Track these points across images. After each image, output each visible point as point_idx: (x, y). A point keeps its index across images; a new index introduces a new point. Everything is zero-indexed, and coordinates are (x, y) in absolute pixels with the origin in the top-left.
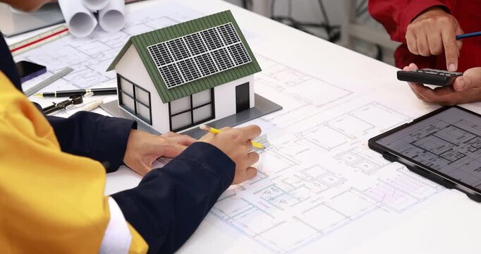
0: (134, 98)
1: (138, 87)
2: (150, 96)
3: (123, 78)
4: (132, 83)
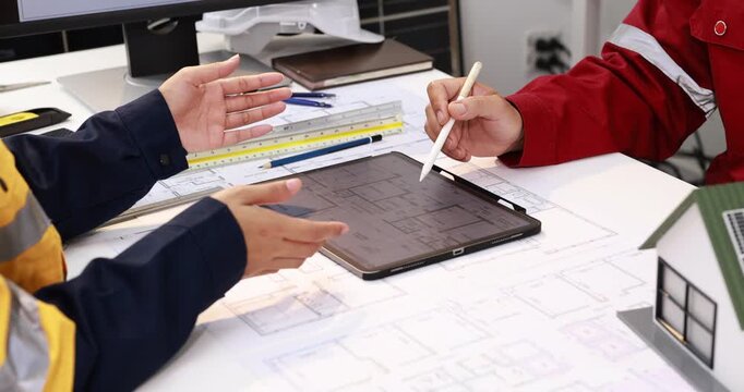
0: (686, 309)
1: (696, 289)
2: (716, 305)
3: (670, 267)
4: (684, 279)
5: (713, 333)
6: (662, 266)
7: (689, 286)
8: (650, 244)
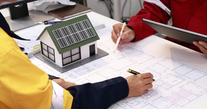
0: (48, 51)
1: (49, 47)
2: (54, 50)
3: (43, 43)
4: (47, 45)
5: (54, 55)
6: (41, 43)
7: (48, 46)
8: (38, 39)
